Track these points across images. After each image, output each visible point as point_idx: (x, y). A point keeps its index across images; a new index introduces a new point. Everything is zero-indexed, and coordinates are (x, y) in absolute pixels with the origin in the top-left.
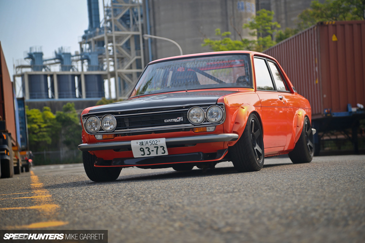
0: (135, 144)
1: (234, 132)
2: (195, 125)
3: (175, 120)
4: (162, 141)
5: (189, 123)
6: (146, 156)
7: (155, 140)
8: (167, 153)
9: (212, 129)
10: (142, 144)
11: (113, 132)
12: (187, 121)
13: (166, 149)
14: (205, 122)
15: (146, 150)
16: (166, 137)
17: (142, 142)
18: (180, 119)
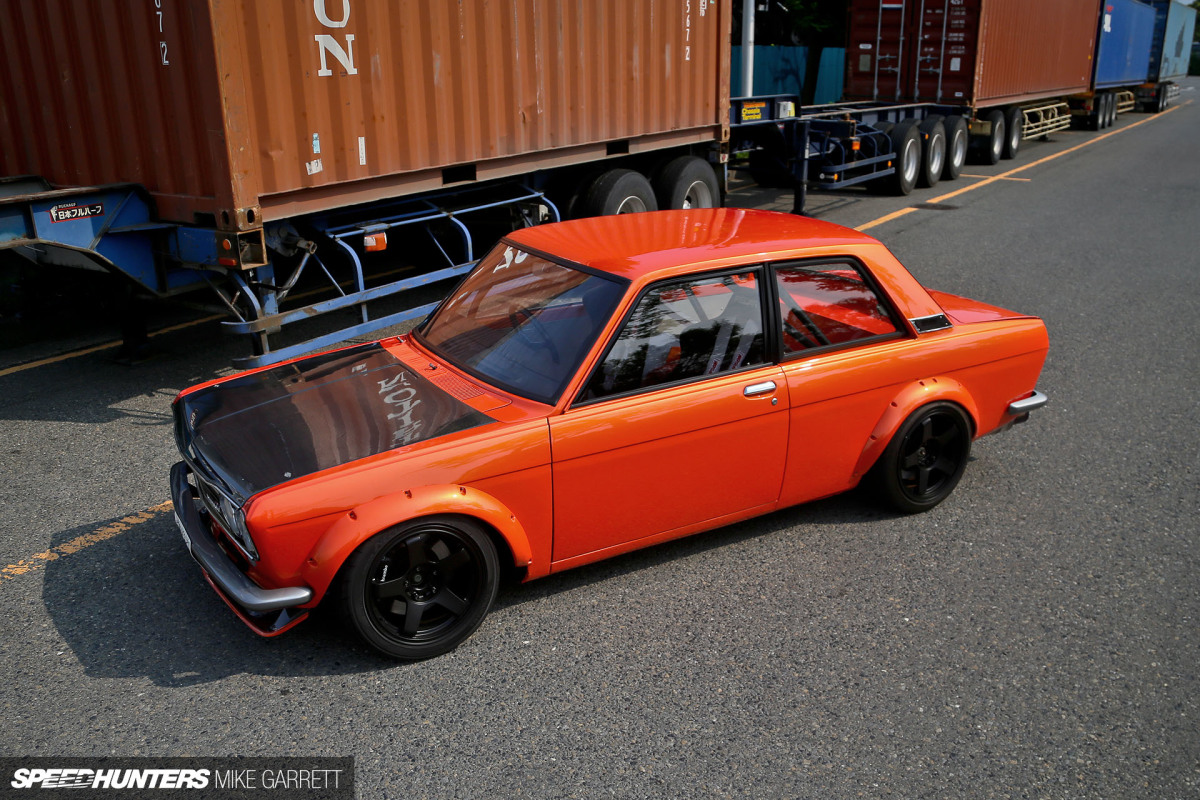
1: (304, 584)
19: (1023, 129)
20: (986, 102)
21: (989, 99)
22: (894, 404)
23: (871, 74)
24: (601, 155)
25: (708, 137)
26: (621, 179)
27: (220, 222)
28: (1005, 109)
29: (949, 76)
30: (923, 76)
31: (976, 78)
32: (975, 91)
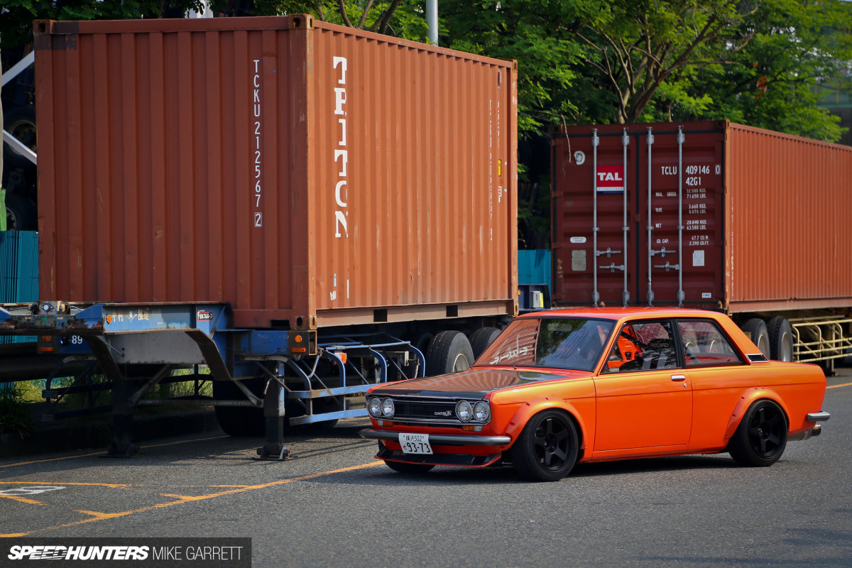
0: (402, 437)
1: (507, 435)
2: (463, 422)
3: (444, 414)
4: (425, 438)
5: (458, 419)
6: (413, 452)
7: (420, 435)
8: (431, 453)
9: (478, 429)
10: (408, 439)
11: (392, 419)
12: (454, 416)
13: (429, 447)
14: (472, 419)
15: (412, 446)
16: (431, 433)
17: (409, 437)
18: (449, 413)
19: (795, 349)
20: (741, 305)
21: (744, 302)
22: (743, 398)
23: (588, 274)
24: (441, 315)
25: (502, 311)
26: (455, 337)
27: (294, 325)
28: (768, 317)
29: (691, 272)
30: (658, 274)
31: (727, 274)
32: (727, 290)
